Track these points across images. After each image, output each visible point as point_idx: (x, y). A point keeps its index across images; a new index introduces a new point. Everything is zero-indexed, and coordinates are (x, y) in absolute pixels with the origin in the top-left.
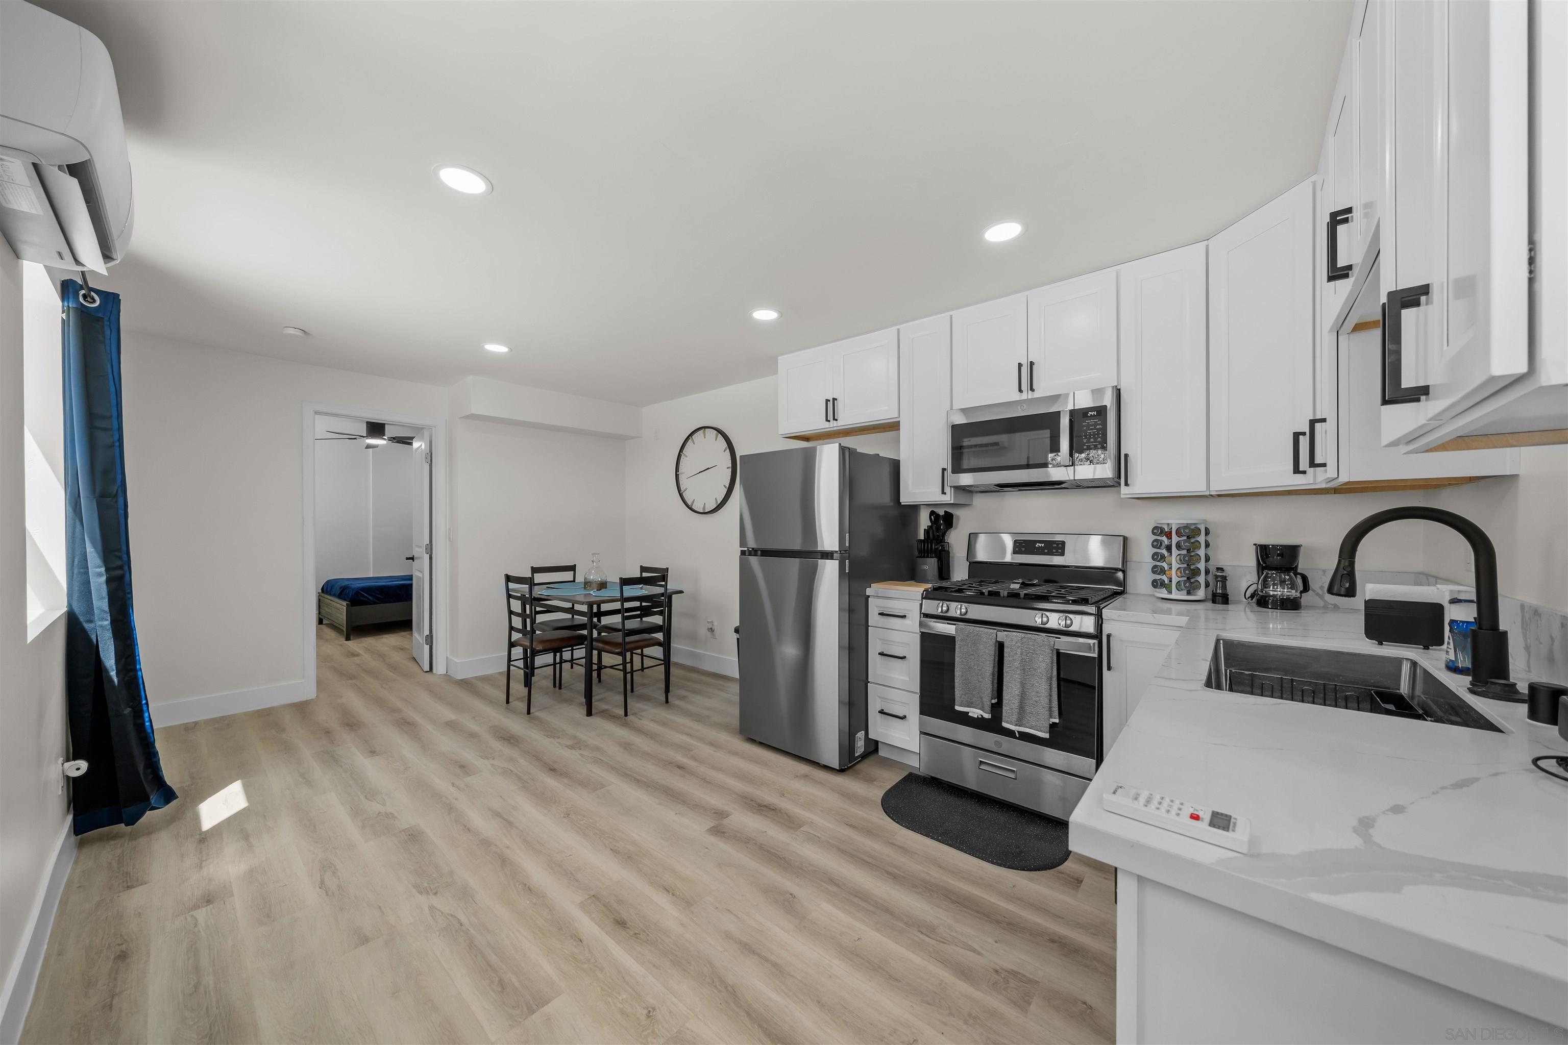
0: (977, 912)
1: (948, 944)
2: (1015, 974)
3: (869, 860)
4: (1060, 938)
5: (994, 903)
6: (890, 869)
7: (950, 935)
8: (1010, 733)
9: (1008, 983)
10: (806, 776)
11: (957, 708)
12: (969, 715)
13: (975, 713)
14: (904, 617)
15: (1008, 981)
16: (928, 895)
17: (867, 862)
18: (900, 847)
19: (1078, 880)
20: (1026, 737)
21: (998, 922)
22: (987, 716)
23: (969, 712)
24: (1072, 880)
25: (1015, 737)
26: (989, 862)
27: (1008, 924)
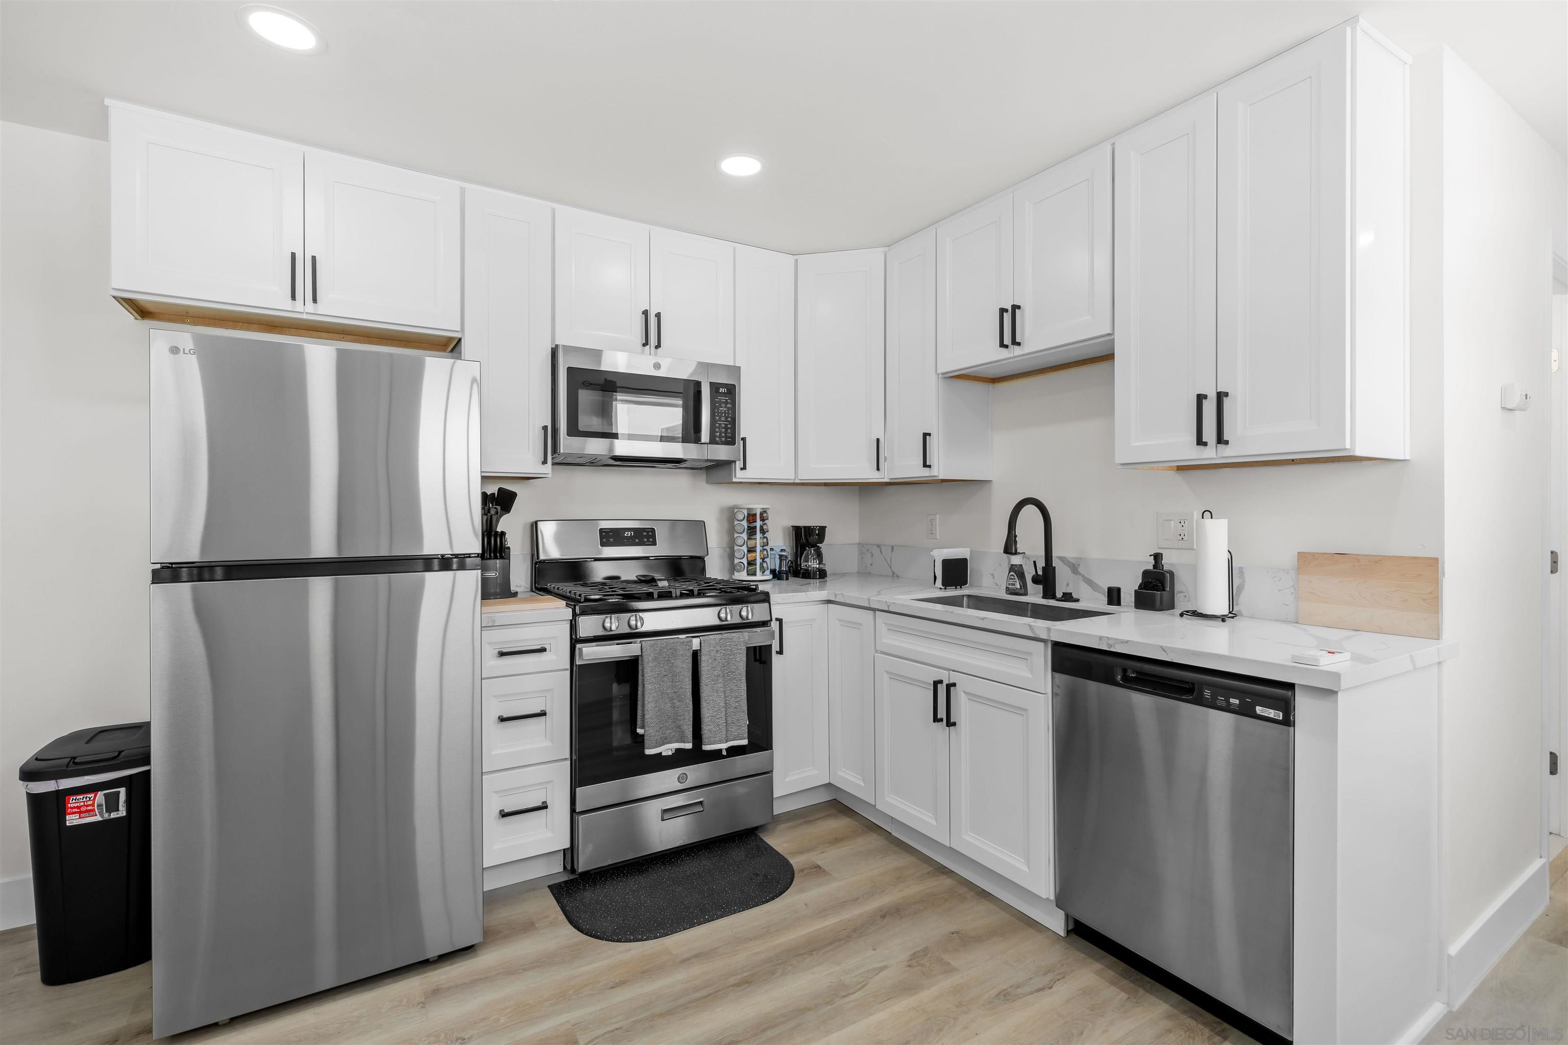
0: (830, 944)
1: (868, 983)
2: (914, 956)
3: (703, 993)
4: (881, 911)
5: (823, 928)
6: (732, 980)
7: (856, 976)
8: (716, 755)
9: (925, 966)
10: (436, 993)
11: (649, 752)
12: (663, 755)
13: (667, 750)
14: (543, 650)
15: (922, 964)
16: (790, 968)
17: (706, 997)
18: (696, 956)
19: (816, 867)
20: (734, 751)
21: (849, 937)
22: (689, 746)
23: (661, 753)
24: (815, 870)
25: (724, 757)
26: (763, 903)
27: (854, 931)
